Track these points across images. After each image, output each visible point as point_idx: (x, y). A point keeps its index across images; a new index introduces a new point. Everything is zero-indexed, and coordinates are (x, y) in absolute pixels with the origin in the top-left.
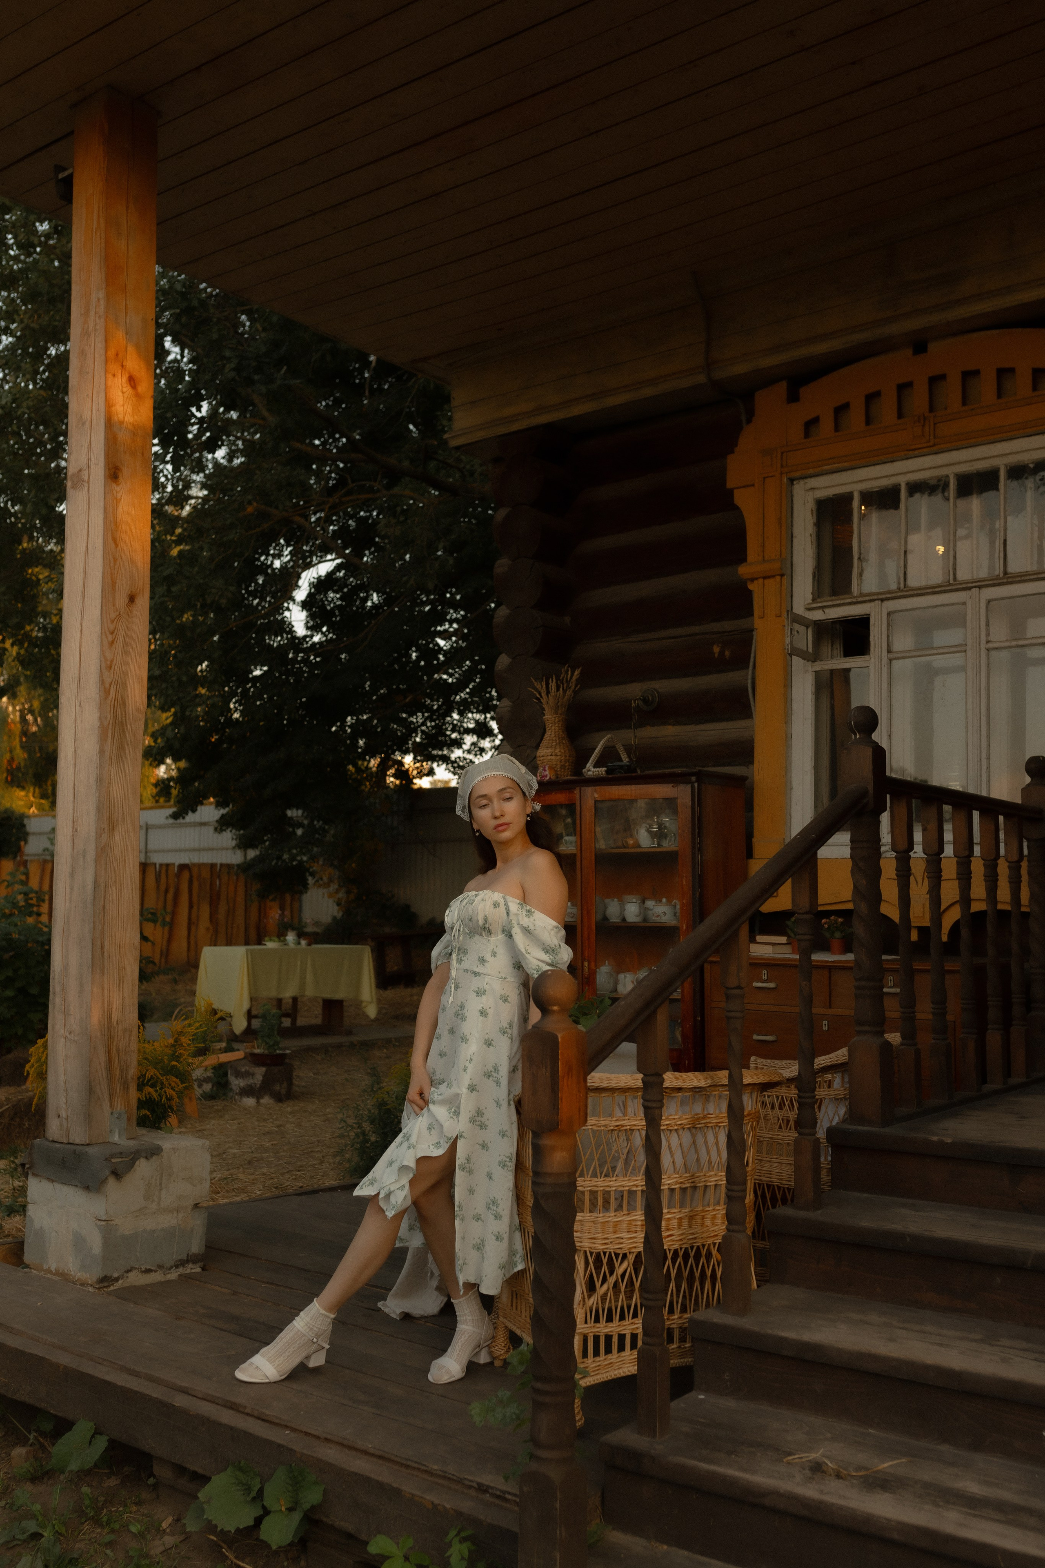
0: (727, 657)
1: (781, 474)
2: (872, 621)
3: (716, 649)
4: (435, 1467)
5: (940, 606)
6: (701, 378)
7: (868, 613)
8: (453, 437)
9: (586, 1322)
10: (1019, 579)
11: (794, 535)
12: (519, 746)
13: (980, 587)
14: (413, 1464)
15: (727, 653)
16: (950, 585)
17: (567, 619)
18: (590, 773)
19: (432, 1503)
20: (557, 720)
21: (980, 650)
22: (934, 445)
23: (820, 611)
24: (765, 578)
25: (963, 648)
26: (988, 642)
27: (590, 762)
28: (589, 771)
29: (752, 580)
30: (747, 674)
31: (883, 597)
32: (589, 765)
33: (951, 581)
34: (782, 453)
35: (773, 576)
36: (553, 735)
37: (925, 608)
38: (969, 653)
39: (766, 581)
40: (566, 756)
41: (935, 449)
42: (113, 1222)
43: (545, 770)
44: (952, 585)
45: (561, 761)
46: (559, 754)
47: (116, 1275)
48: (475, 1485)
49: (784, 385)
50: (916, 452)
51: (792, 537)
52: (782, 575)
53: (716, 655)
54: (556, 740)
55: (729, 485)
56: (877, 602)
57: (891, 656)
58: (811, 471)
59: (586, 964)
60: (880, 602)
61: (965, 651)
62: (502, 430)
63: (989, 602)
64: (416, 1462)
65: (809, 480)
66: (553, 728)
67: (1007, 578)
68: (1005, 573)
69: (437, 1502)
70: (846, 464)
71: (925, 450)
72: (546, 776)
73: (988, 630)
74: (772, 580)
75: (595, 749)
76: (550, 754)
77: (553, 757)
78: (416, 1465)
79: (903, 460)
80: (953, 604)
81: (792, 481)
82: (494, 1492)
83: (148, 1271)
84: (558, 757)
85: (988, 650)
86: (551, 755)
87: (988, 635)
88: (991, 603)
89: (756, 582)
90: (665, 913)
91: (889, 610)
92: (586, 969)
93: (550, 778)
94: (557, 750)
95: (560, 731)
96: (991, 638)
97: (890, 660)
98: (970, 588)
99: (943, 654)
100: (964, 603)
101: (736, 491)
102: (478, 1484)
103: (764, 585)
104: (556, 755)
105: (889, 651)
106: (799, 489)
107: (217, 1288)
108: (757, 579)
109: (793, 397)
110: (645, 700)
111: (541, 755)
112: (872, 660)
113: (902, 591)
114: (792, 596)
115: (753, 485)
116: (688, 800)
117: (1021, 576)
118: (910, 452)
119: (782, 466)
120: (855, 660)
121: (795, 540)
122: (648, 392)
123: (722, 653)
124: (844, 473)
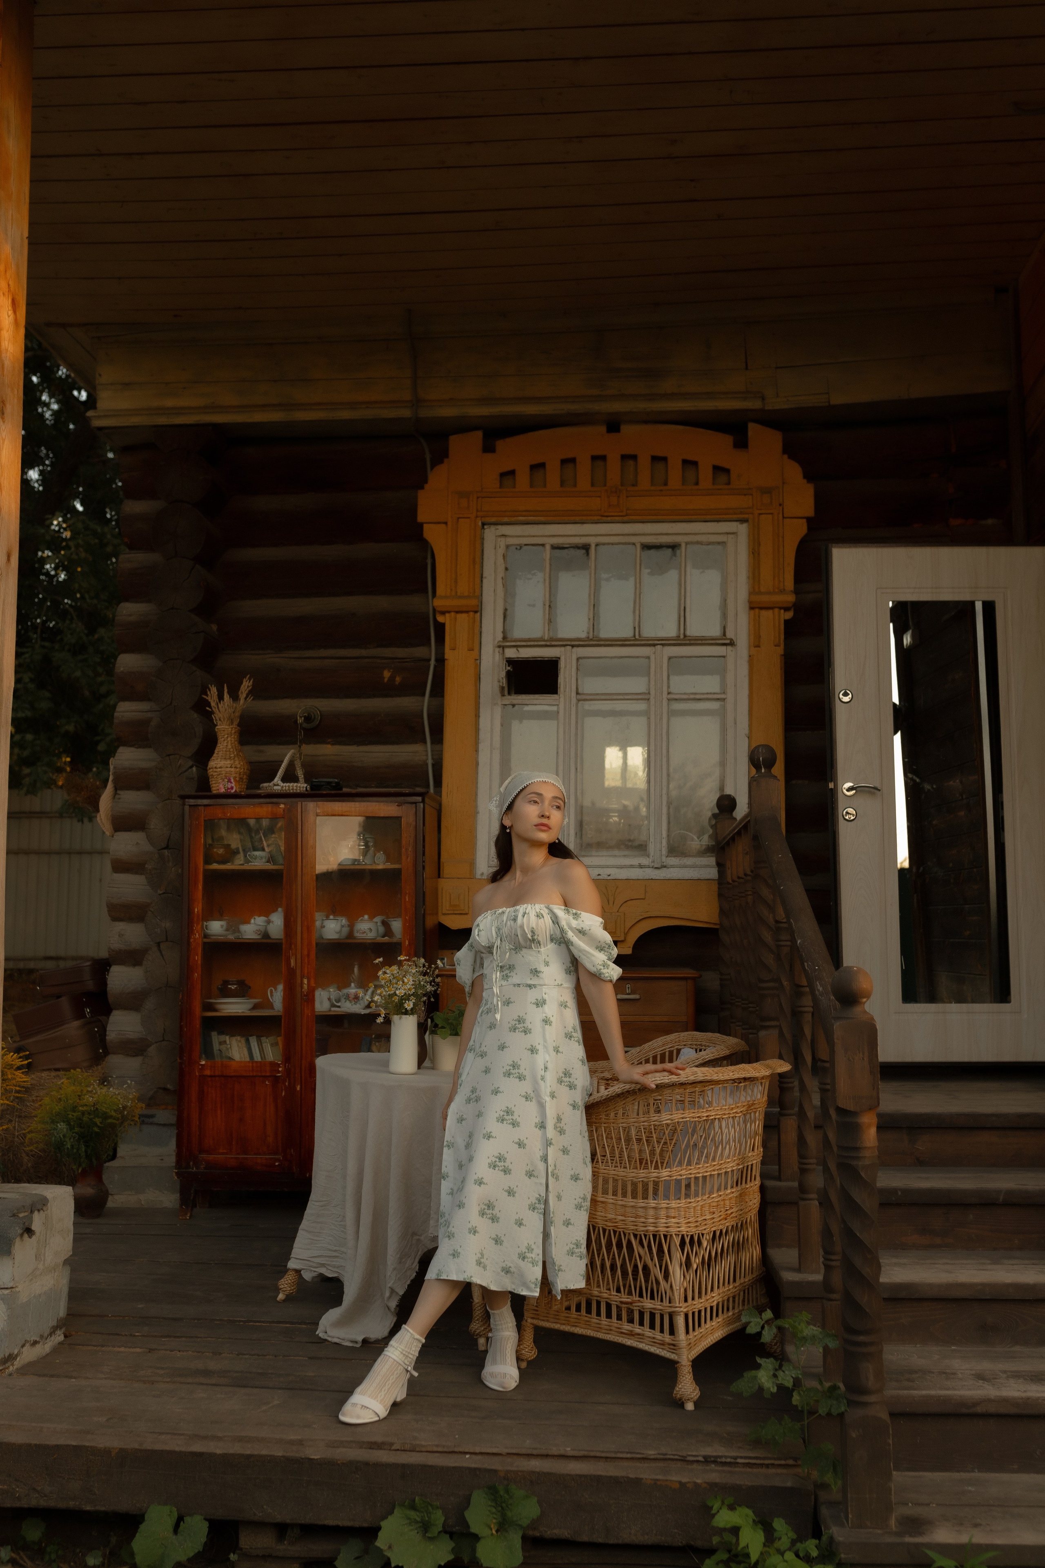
0: (397, 683)
1: (477, 517)
2: (562, 664)
3: (387, 674)
4: (652, 1452)
5: (626, 657)
6: (406, 413)
7: (559, 656)
8: (99, 417)
9: (686, 1300)
10: (700, 642)
11: (484, 576)
12: (169, 755)
13: (663, 645)
14: (624, 1455)
15: (398, 679)
16: (636, 640)
17: (214, 627)
18: (275, 788)
19: (680, 1483)
20: (233, 732)
21: (662, 699)
22: (627, 515)
23: (514, 650)
24: (457, 612)
25: (646, 697)
26: (669, 693)
27: (278, 776)
28: (278, 785)
29: (443, 613)
30: (423, 701)
31: (574, 643)
32: (277, 779)
33: (637, 637)
34: (478, 498)
35: (467, 612)
36: (230, 747)
37: (612, 658)
38: (652, 701)
39: (459, 615)
40: (244, 769)
41: (625, 518)
42: (17, 1289)
43: (231, 783)
44: (636, 641)
45: (240, 774)
46: (239, 766)
47: (16, 1352)
48: (701, 1459)
49: (479, 434)
50: (609, 519)
51: (482, 577)
52: (476, 612)
53: (386, 680)
54: (234, 753)
55: (420, 518)
56: (568, 647)
57: (579, 697)
58: (506, 519)
59: (305, 981)
60: (570, 647)
61: (648, 700)
62: (163, 420)
63: (670, 658)
64: (627, 1453)
65: (499, 527)
66: (229, 739)
67: (684, 640)
68: (685, 636)
69: (684, 1480)
70: (542, 519)
71: (617, 518)
72: (232, 788)
73: (668, 683)
74: (464, 615)
75: (282, 762)
76: (229, 766)
77: (233, 769)
78: (629, 1456)
79: (592, 523)
80: (638, 657)
81: (483, 524)
82: (723, 1460)
83: (35, 1343)
84: (238, 770)
85: (669, 700)
86: (231, 767)
87: (669, 687)
88: (671, 660)
89: (447, 615)
90: (371, 930)
91: (578, 656)
92: (305, 986)
93: (236, 790)
94: (237, 762)
95: (236, 743)
96: (672, 690)
97: (579, 700)
98: (654, 645)
99: (628, 699)
100: (648, 658)
101: (425, 526)
102: (704, 1457)
103: (456, 619)
104: (236, 767)
105: (577, 693)
106: (490, 533)
107: (122, 1349)
108: (449, 612)
109: (488, 448)
110: (308, 719)
111: (219, 766)
112: (562, 700)
113: (591, 640)
114: (481, 632)
115: (446, 523)
116: (411, 819)
117: (702, 640)
118: (602, 517)
119: (477, 511)
120: (544, 698)
121: (485, 581)
122: (345, 414)
123: (392, 678)
124: (535, 526)
